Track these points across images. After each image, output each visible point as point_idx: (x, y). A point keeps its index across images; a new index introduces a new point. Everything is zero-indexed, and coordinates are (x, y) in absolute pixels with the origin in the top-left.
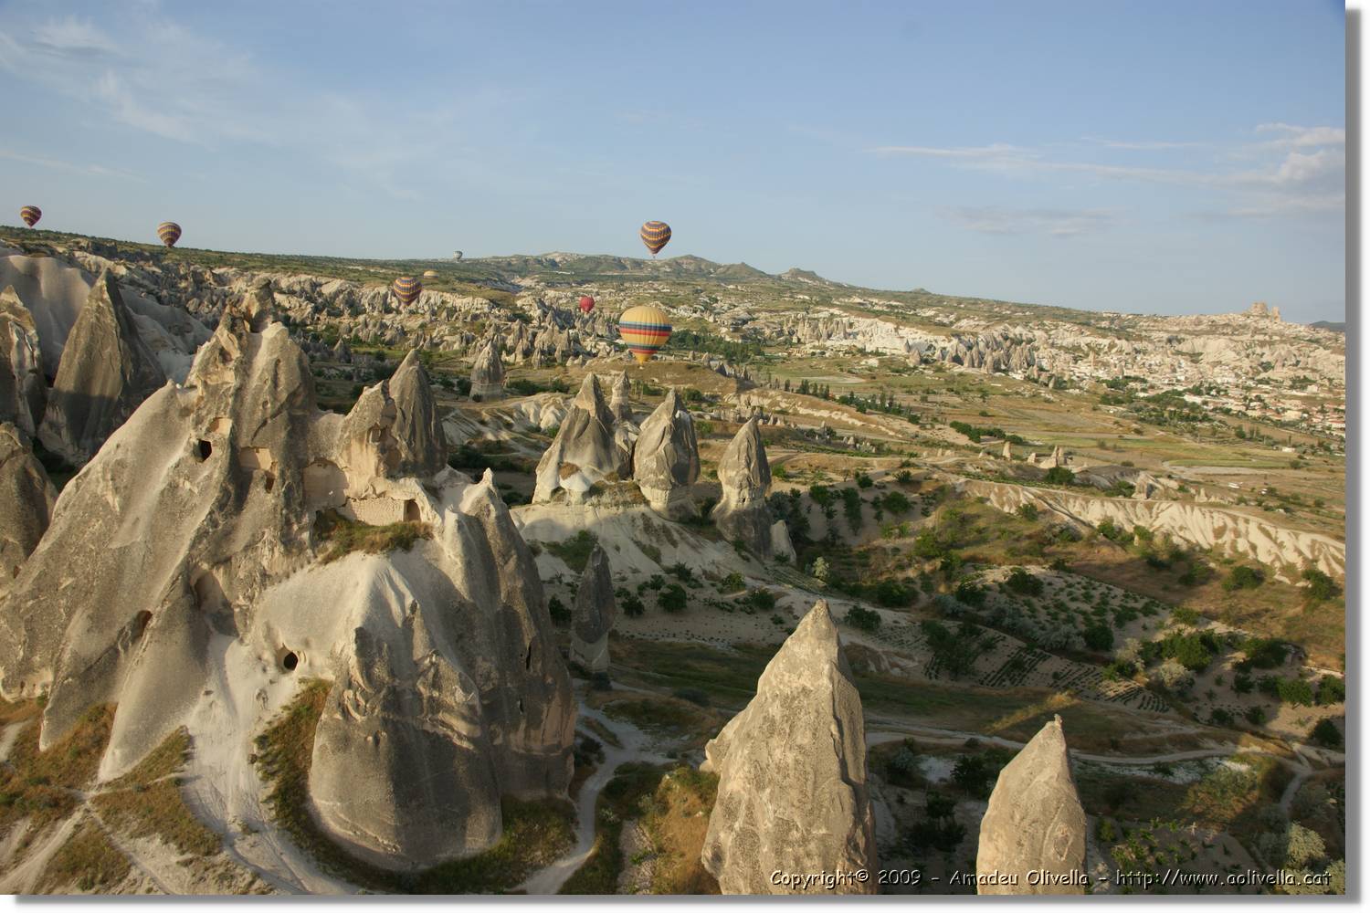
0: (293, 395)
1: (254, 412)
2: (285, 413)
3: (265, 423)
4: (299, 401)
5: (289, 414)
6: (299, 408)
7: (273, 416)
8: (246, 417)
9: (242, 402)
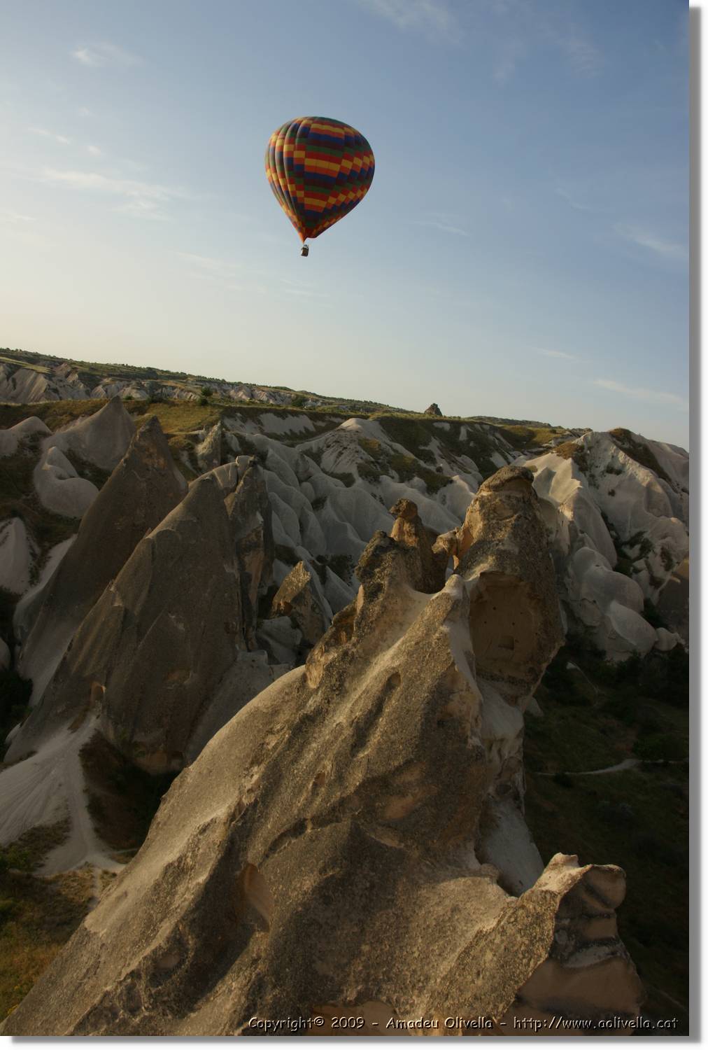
0: (379, 785)
1: (299, 789)
2: (345, 825)
3: (298, 828)
4: (396, 808)
5: (356, 833)
6: (391, 826)
7: (320, 821)
8: (285, 794)
9: (300, 752)
